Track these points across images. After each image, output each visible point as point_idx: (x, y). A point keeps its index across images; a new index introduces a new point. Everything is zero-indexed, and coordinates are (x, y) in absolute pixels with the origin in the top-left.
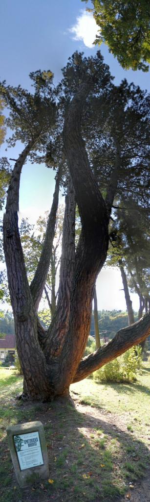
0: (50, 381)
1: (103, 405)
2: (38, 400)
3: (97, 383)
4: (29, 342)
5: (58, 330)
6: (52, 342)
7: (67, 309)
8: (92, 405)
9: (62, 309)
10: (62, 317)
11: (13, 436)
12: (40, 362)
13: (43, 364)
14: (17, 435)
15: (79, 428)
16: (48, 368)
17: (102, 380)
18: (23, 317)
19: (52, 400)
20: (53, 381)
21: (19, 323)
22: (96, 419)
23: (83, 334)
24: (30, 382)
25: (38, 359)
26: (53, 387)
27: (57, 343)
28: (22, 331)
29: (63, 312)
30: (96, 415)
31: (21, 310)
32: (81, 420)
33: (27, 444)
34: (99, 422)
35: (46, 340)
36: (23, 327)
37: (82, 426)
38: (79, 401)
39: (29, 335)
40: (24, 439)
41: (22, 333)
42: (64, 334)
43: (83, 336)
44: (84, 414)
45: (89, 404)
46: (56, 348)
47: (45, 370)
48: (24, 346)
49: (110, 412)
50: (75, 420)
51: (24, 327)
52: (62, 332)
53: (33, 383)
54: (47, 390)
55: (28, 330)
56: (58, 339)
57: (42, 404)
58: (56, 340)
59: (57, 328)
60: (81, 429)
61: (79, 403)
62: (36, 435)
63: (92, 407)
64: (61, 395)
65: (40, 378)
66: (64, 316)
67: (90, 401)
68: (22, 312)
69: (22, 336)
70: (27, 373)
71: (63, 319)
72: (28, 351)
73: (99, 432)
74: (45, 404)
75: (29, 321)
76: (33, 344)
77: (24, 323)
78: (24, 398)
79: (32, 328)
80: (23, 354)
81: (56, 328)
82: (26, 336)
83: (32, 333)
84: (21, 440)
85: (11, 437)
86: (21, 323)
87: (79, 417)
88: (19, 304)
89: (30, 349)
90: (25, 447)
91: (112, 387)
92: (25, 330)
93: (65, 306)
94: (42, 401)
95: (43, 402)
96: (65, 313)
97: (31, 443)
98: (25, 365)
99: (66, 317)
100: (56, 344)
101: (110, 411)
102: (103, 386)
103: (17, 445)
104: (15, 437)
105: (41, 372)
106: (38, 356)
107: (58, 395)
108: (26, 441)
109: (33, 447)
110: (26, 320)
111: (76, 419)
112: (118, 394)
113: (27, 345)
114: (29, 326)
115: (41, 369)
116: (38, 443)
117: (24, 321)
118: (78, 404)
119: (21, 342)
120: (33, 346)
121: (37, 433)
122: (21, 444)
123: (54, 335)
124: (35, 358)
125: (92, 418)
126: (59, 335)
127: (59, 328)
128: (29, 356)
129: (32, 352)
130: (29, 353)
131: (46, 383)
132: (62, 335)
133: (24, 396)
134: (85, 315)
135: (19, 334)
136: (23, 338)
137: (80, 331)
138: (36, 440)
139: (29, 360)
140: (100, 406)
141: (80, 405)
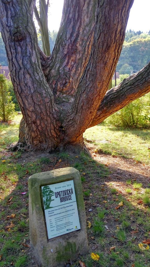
0: (59, 125)
1: (127, 154)
2: (43, 150)
3: (110, 129)
4: (30, 72)
5: (66, 55)
6: (59, 73)
7: (78, 24)
8: (113, 154)
9: (72, 23)
10: (71, 35)
11: (41, 187)
12: (47, 100)
13: (51, 102)
14: (45, 185)
15: (106, 183)
16: (56, 108)
17: (118, 126)
18: (18, 34)
19: (61, 149)
20: (64, 125)
21: (13, 43)
22: (124, 171)
23: (112, 58)
24: (33, 125)
25: (44, 95)
26: (64, 132)
27: (65, 74)
28: (19, 56)
29: (74, 27)
30: (122, 166)
31: (14, 23)
32: (105, 173)
33: (58, 199)
34: (130, 175)
35: (51, 70)
36: (19, 49)
37: (109, 180)
38: (95, 150)
39: (31, 61)
40: (55, 191)
41: (18, 59)
42: (75, 62)
43: (111, 61)
44: (106, 165)
45: (109, 154)
46: (64, 82)
47: (54, 111)
48: (25, 77)
49: (141, 163)
50: (98, 173)
51: (22, 49)
52: (72, 59)
53: (37, 127)
54: (55, 136)
55: (28, 54)
56: (67, 69)
57: (48, 154)
58: (64, 70)
59: (65, 53)
60: (109, 183)
61: (96, 152)
62: (70, 185)
63: (114, 156)
64: (73, 142)
65: (47, 120)
66: (75, 35)
67: (110, 150)
68: (16, 26)
69: (20, 62)
70: (30, 114)
71: (73, 39)
72: (30, 84)
73: (135, 186)
74: (52, 155)
75: (28, 40)
76: (36, 75)
77: (22, 43)
78: (22, 148)
79: (34, 52)
80: (24, 88)
81: (63, 52)
82: (25, 63)
83: (34, 59)
84: (51, 192)
85: (39, 188)
86: (17, 43)
87: (102, 169)
88: (9, 13)
89: (33, 82)
90: (55, 202)
91: (133, 134)
92: (24, 54)
93: (76, 18)
94: (48, 152)
95: (51, 152)
96: (77, 29)
97: (64, 197)
98: (27, 104)
99: (78, 36)
100: (65, 77)
101: (140, 160)
102: (120, 133)
103: (44, 199)
104: (42, 187)
105: (49, 113)
106: (44, 92)
107: (69, 143)
108: (58, 194)
109: (67, 202)
110: (24, 39)
111: (99, 171)
112: (143, 141)
113: (28, 76)
114: (29, 47)
115: (48, 109)
116: (73, 196)
117: (21, 40)
118: (94, 154)
119: (19, 72)
120: (37, 78)
121: (71, 182)
122: (50, 197)
123: (62, 63)
124: (41, 94)
125: (119, 169)
126: (68, 63)
127: (68, 52)
128: (32, 91)
129: (35, 86)
130: (32, 87)
131: (55, 128)
132: (73, 63)
133: (21, 146)
134: (119, 29)
135: (14, 60)
136: (22, 66)
137: (109, 54)
138: (70, 191)
139: (32, 97)
140: (126, 156)
141: (97, 155)
